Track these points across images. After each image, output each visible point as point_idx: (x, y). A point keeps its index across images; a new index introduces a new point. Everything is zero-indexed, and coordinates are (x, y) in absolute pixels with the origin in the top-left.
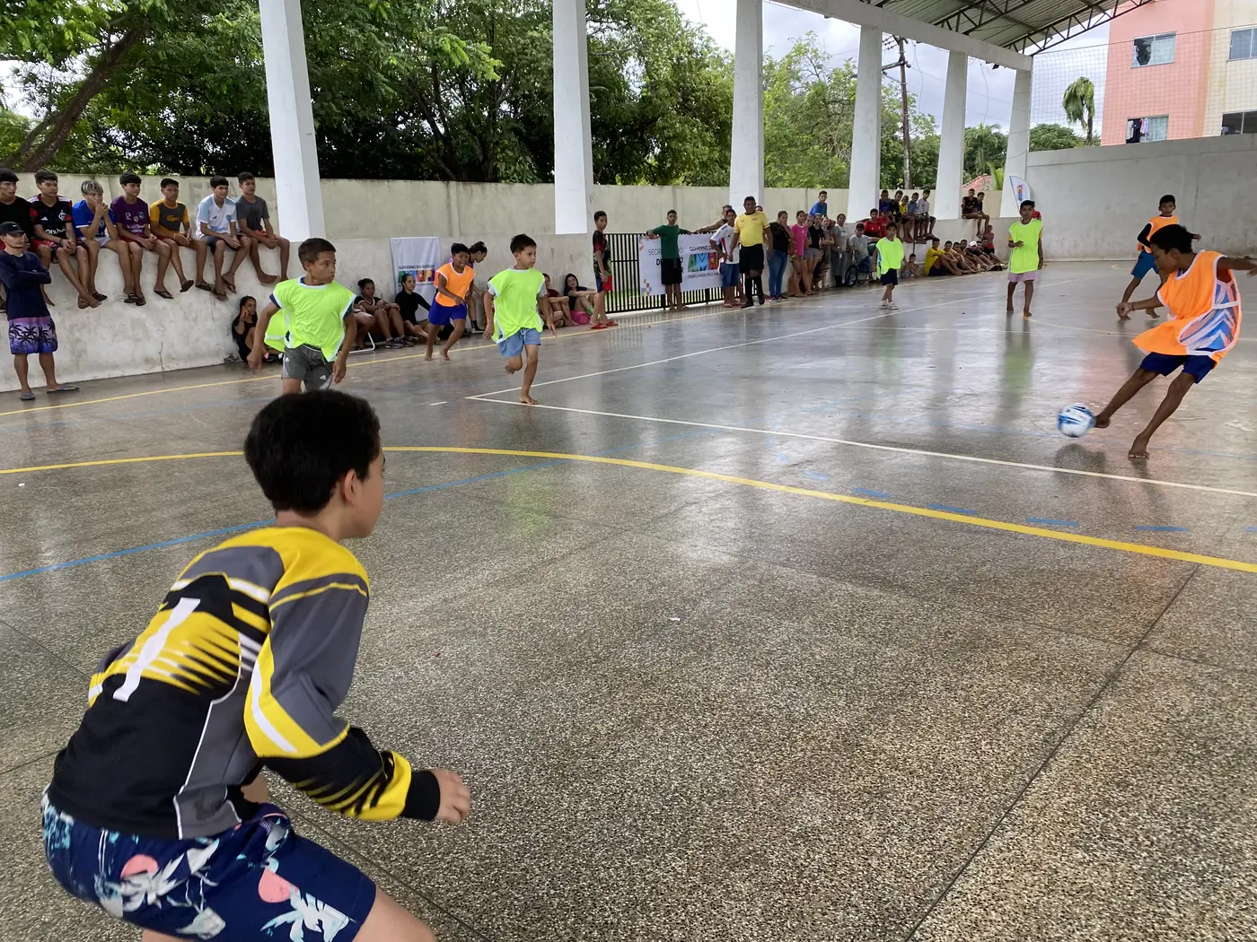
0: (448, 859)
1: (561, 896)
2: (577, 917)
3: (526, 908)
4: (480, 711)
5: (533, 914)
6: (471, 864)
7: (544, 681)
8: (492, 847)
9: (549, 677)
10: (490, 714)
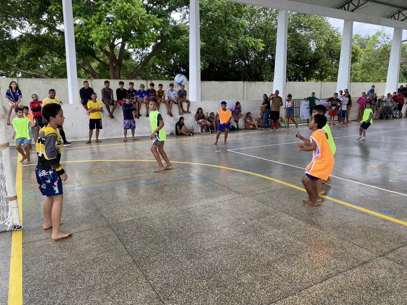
0: (155, 270)
1: (174, 283)
2: (175, 289)
3: (165, 284)
4: (180, 238)
5: (166, 286)
6: (159, 272)
7: (200, 233)
8: (165, 269)
9: (201, 233)
10: (182, 239)
